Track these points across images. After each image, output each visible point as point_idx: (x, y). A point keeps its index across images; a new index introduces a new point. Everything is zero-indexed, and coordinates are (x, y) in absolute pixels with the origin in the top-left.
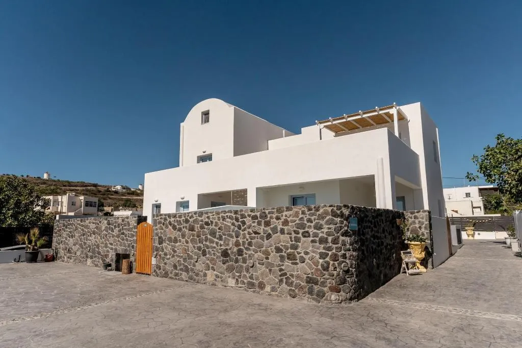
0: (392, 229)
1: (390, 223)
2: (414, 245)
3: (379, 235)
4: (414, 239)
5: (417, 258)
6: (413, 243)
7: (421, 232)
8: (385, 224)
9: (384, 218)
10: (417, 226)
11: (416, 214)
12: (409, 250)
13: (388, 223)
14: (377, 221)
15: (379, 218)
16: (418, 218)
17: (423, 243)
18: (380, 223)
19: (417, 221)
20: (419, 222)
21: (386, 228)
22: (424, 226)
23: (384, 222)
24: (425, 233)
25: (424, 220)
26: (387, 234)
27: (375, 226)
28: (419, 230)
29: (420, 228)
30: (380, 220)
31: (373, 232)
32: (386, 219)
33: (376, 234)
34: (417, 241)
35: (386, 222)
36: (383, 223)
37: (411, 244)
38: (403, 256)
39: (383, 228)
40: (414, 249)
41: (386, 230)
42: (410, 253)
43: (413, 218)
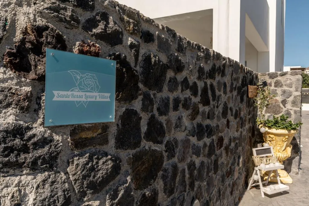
0: (241, 106)
1: (239, 93)
2: (276, 135)
3: (213, 123)
4: (276, 124)
5: (279, 160)
6: (274, 131)
7: (284, 109)
8: (229, 94)
9: (227, 79)
10: (279, 98)
11: (279, 78)
12: (266, 146)
13: (235, 93)
14: (212, 85)
15: (218, 78)
16: (281, 86)
17: (292, 131)
18: (217, 93)
19: (279, 91)
20: (284, 92)
21: (230, 105)
22: (291, 99)
23: (228, 89)
24: (292, 112)
25: (293, 89)
26: (231, 118)
27: (206, 102)
28: (281, 105)
29: (284, 102)
30: (219, 82)
31: (199, 119)
32: (232, 84)
33: (207, 122)
34: (283, 128)
35: (231, 91)
36: (225, 93)
37: (269, 133)
38: (256, 158)
39: (225, 104)
40: (274, 142)
41: (231, 109)
42: (268, 151)
43: (273, 84)
